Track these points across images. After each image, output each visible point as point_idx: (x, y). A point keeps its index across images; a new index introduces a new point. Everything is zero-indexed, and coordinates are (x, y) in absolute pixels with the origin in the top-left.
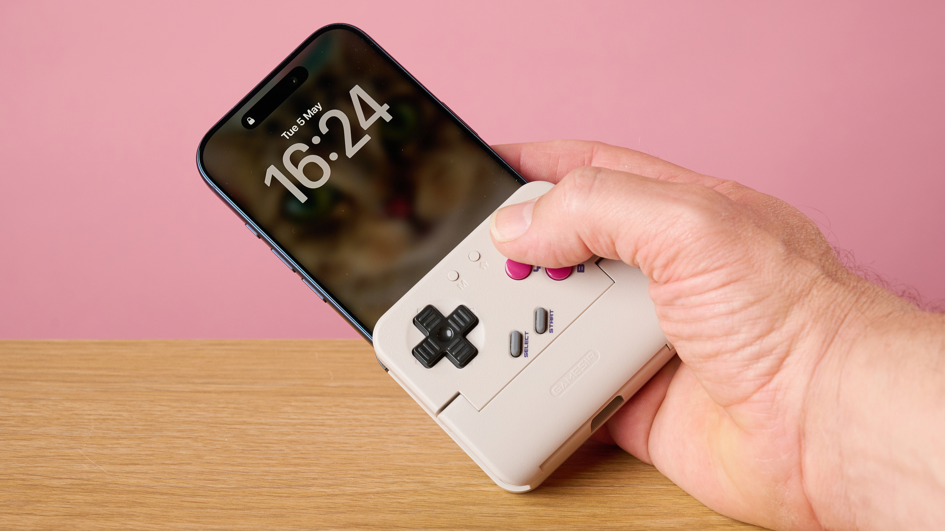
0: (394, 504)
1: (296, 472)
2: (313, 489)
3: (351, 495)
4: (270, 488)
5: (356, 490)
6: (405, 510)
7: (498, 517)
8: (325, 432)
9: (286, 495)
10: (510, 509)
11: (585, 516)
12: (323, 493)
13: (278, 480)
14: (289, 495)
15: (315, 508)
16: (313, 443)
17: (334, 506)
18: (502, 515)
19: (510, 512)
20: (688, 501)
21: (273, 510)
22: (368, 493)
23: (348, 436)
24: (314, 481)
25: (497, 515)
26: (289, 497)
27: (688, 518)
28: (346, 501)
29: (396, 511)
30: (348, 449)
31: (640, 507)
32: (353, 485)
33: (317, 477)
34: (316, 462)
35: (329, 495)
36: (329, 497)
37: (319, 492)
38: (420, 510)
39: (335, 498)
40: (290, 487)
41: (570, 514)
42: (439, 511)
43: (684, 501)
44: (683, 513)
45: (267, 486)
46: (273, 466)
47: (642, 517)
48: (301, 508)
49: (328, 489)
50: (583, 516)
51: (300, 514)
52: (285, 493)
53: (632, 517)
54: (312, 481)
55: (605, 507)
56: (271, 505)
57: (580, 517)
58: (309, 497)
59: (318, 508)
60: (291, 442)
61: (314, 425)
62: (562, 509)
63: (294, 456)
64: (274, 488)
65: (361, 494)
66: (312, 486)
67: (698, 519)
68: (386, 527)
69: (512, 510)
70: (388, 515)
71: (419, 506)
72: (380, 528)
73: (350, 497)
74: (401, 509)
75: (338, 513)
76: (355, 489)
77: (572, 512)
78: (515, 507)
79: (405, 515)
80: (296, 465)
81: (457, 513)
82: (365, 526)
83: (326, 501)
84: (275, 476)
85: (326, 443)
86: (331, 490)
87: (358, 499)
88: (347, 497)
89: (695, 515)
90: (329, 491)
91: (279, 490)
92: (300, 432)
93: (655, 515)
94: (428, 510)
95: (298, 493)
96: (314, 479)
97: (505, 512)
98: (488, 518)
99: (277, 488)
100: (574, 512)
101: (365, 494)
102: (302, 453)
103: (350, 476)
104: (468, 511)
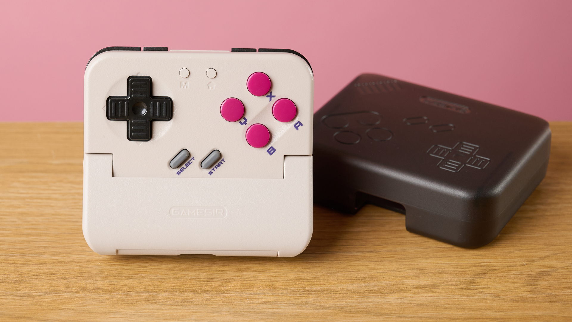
0: (119, 270)
1: (28, 242)
2: (45, 257)
3: (80, 263)
4: (6, 256)
5: (84, 258)
6: (130, 275)
7: (214, 281)
8: (52, 205)
9: (21, 262)
10: (224, 275)
11: (292, 280)
12: (54, 260)
13: (13, 248)
14: (23, 262)
15: (48, 274)
16: (42, 215)
17: (65, 272)
18: (218, 280)
19: (225, 277)
20: (382, 267)
21: (10, 276)
22: (95, 260)
23: (73, 209)
24: (46, 250)
25: (213, 280)
26: (24, 264)
27: (384, 282)
28: (75, 268)
29: (122, 277)
30: (74, 220)
31: (341, 272)
32: (80, 253)
33: (48, 246)
34: (45, 232)
35: (59, 262)
36: (60, 264)
37: (51, 259)
38: (144, 275)
39: (66, 264)
40: (23, 255)
41: (278, 278)
42: (161, 276)
43: (380, 267)
44: (380, 277)
45: (3, 254)
46: (7, 236)
47: (344, 281)
48: (36, 274)
49: (59, 256)
50: (290, 280)
51: (34, 280)
52: (20, 261)
53: (335, 281)
54: (43, 249)
55: (309, 272)
56: (8, 271)
57: (288, 282)
58: (42, 264)
59: (51, 274)
60: (22, 214)
61: (42, 199)
62: (270, 274)
63: (26, 227)
64: (10, 256)
65: (88, 261)
66: (44, 253)
67: (393, 282)
68: (114, 291)
69: (226, 275)
70: (115, 280)
71: (142, 272)
72: (108, 292)
73: (79, 264)
74: (126, 275)
75: (69, 278)
76: (83, 256)
77: (280, 276)
78: (229, 272)
79: (130, 280)
80: (28, 235)
81: (177, 278)
82: (94, 291)
83: (58, 267)
84: (9, 245)
85: (53, 215)
86: (61, 258)
87: (86, 266)
88: (76, 264)
89: (390, 279)
90: (59, 258)
91: (14, 258)
92: (28, 205)
93: (354, 280)
94: (150, 275)
95: (32, 261)
96: (45, 247)
97: (220, 277)
98: (205, 282)
99: (13, 256)
100: (282, 276)
101: (92, 261)
102: (33, 224)
103: (77, 245)
104: (187, 277)
